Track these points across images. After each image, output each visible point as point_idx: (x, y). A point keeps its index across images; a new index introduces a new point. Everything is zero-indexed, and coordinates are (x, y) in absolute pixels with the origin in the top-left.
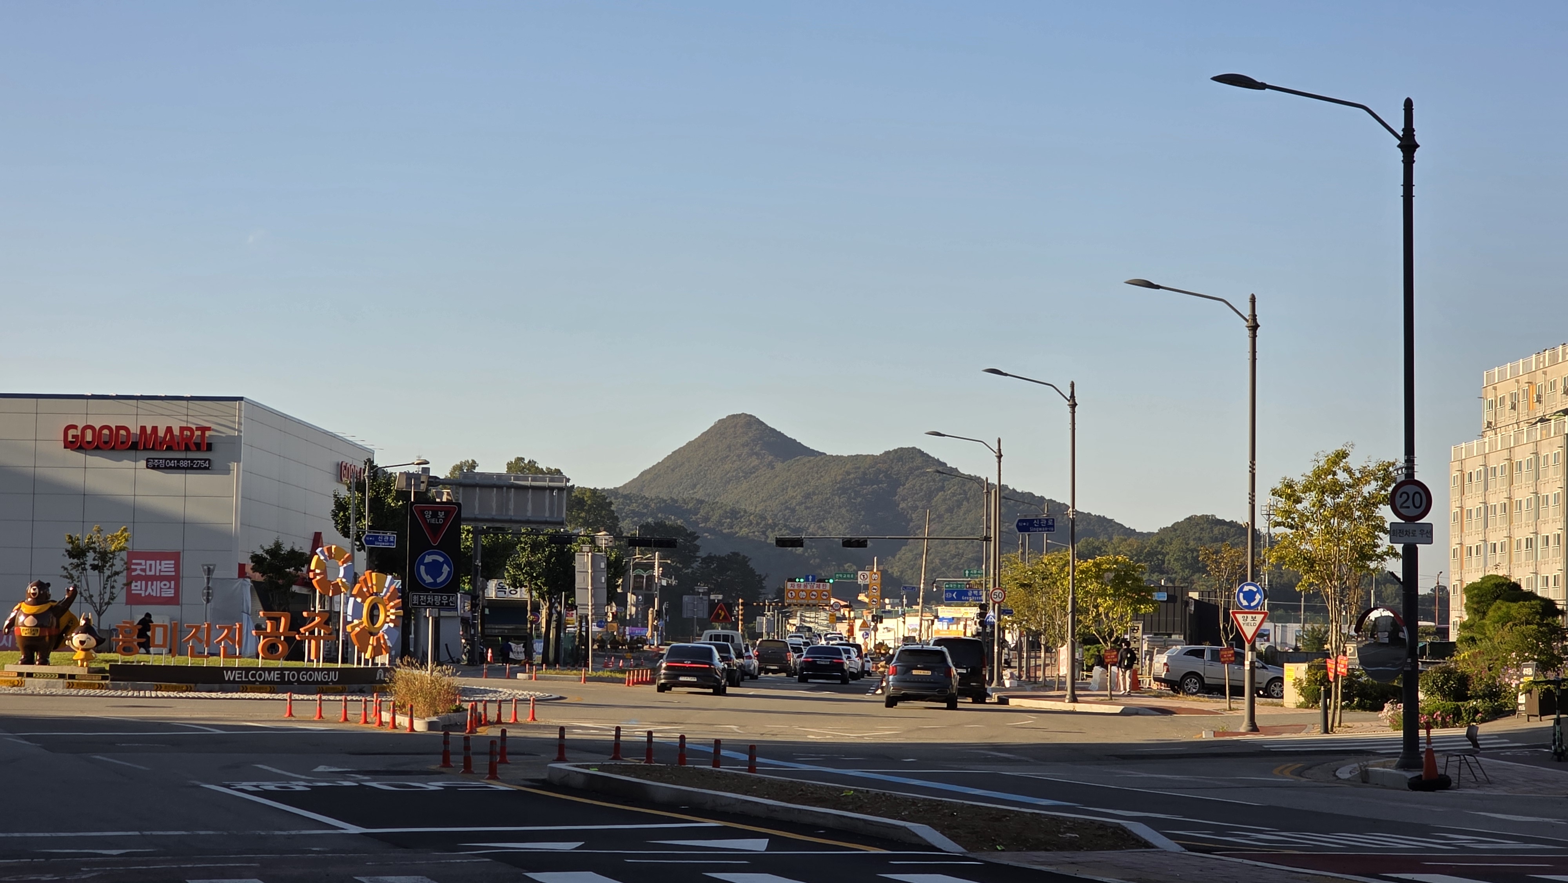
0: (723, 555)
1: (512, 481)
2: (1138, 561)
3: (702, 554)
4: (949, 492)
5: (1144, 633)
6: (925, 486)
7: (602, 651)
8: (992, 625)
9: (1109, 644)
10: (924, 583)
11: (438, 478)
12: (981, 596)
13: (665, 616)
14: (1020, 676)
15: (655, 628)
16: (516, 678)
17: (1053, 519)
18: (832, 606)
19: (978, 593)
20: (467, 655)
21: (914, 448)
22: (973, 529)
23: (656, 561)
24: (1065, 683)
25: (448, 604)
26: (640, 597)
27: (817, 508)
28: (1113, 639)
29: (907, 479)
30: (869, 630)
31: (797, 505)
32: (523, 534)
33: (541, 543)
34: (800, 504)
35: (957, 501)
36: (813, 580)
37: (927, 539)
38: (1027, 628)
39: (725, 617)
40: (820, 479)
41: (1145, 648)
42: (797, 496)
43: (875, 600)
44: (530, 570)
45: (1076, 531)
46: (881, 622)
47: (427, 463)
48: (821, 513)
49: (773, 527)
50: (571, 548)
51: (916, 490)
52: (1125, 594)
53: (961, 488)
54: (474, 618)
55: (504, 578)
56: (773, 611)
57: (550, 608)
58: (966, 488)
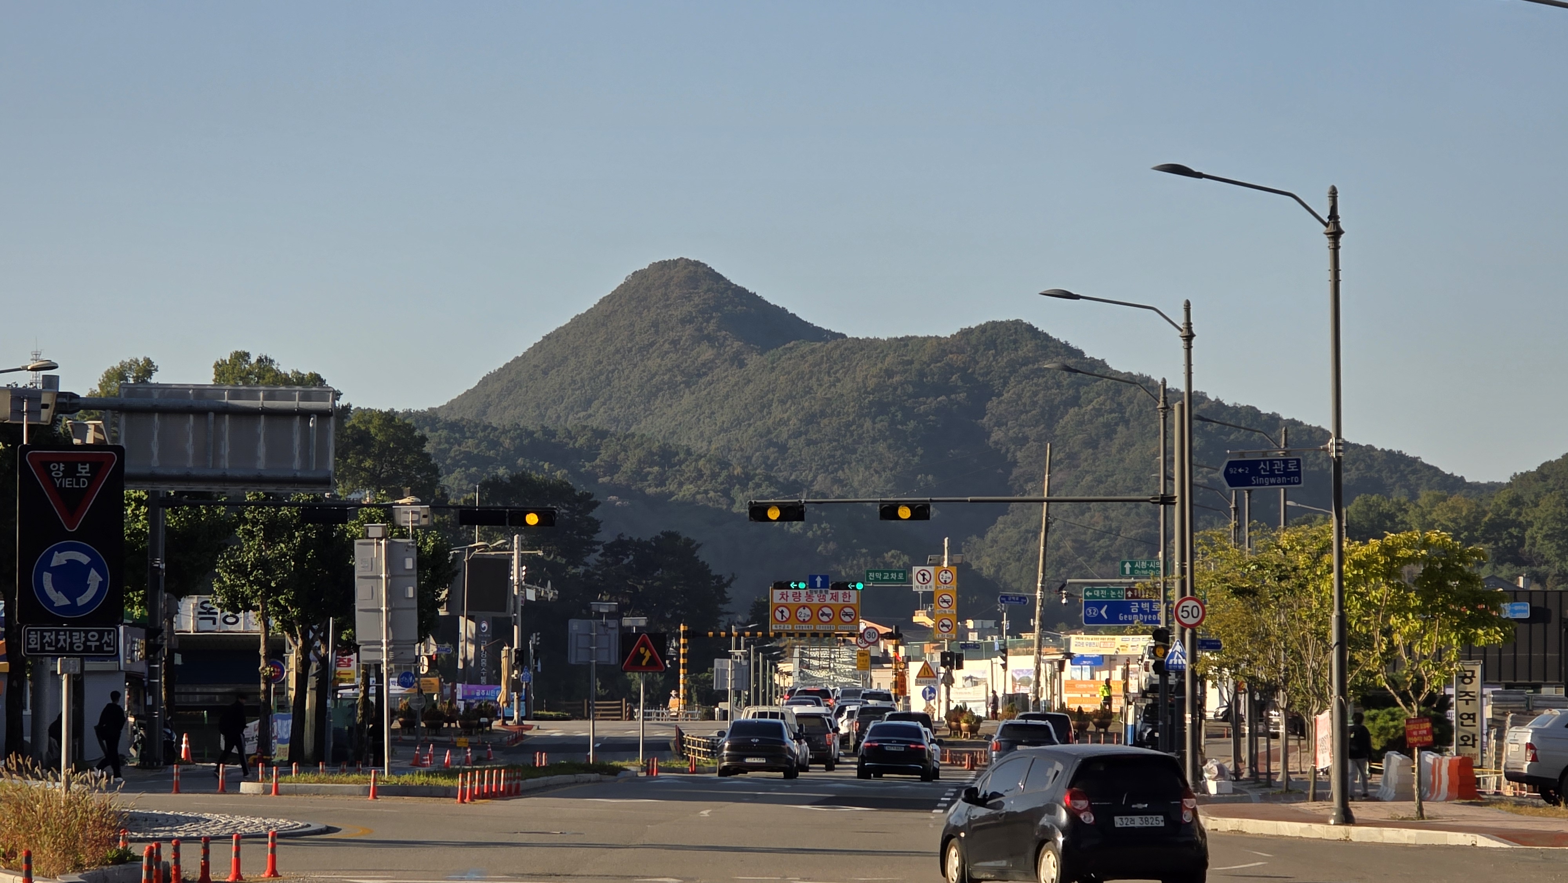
0: (647, 537)
1: (226, 400)
2: (1468, 542)
3: (605, 536)
4: (1090, 407)
5: (1485, 682)
6: (1041, 395)
7: (409, 734)
8: (1180, 672)
9: (1415, 708)
10: (1042, 588)
11: (77, 397)
12: (1156, 613)
13: (532, 661)
14: (1237, 773)
15: (515, 685)
16: (238, 793)
17: (1298, 461)
18: (861, 636)
19: (1151, 607)
20: (139, 746)
21: (1018, 323)
22: (1138, 479)
23: (515, 552)
24: (1327, 785)
25: (99, 649)
26: (484, 625)
27: (830, 441)
28: (1422, 697)
29: (1005, 384)
30: (935, 682)
31: (789, 437)
32: (249, 504)
33: (286, 521)
34: (797, 434)
35: (1106, 425)
36: (824, 585)
37: (1048, 501)
38: (1250, 678)
39: (652, 661)
40: (835, 386)
41: (1488, 713)
42: (789, 419)
43: (947, 622)
44: (265, 575)
45: (1344, 481)
46: (960, 666)
47: (54, 367)
48: (838, 453)
49: (744, 480)
50: (343, 532)
51: (1025, 405)
52: (1444, 607)
53: (1112, 400)
54: (153, 673)
55: (211, 591)
56: (747, 646)
57: (305, 651)
58: (1123, 399)
